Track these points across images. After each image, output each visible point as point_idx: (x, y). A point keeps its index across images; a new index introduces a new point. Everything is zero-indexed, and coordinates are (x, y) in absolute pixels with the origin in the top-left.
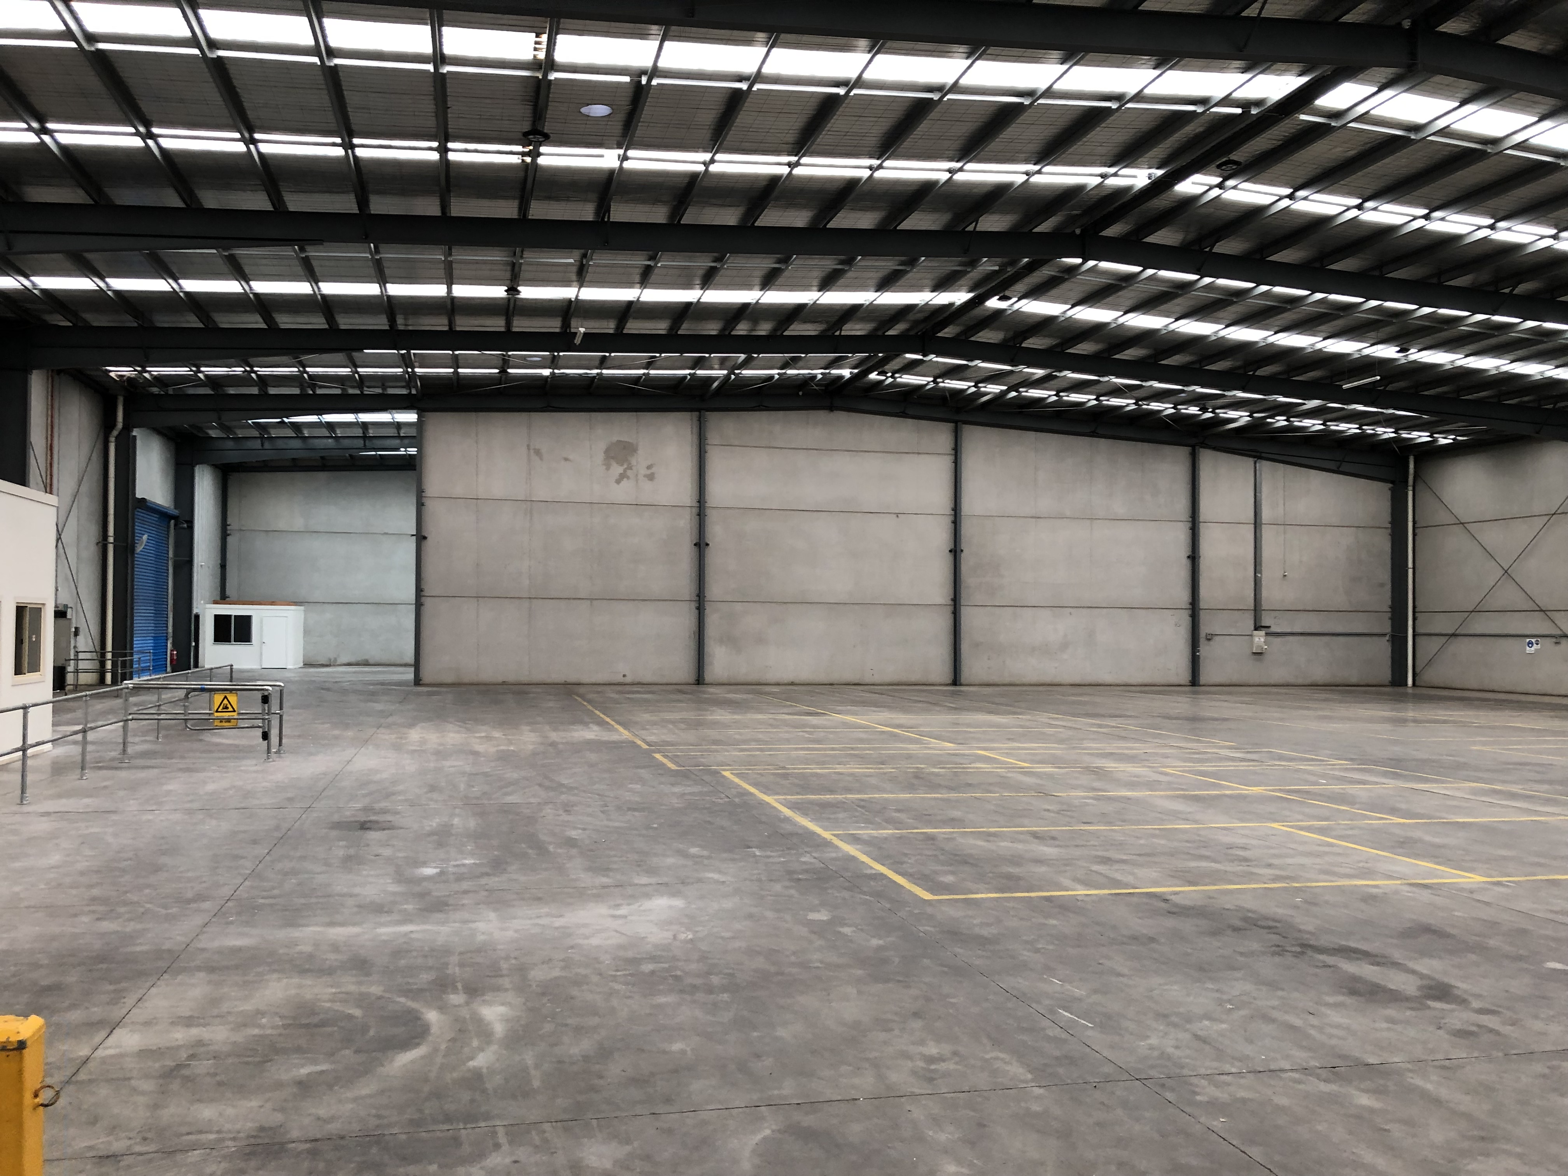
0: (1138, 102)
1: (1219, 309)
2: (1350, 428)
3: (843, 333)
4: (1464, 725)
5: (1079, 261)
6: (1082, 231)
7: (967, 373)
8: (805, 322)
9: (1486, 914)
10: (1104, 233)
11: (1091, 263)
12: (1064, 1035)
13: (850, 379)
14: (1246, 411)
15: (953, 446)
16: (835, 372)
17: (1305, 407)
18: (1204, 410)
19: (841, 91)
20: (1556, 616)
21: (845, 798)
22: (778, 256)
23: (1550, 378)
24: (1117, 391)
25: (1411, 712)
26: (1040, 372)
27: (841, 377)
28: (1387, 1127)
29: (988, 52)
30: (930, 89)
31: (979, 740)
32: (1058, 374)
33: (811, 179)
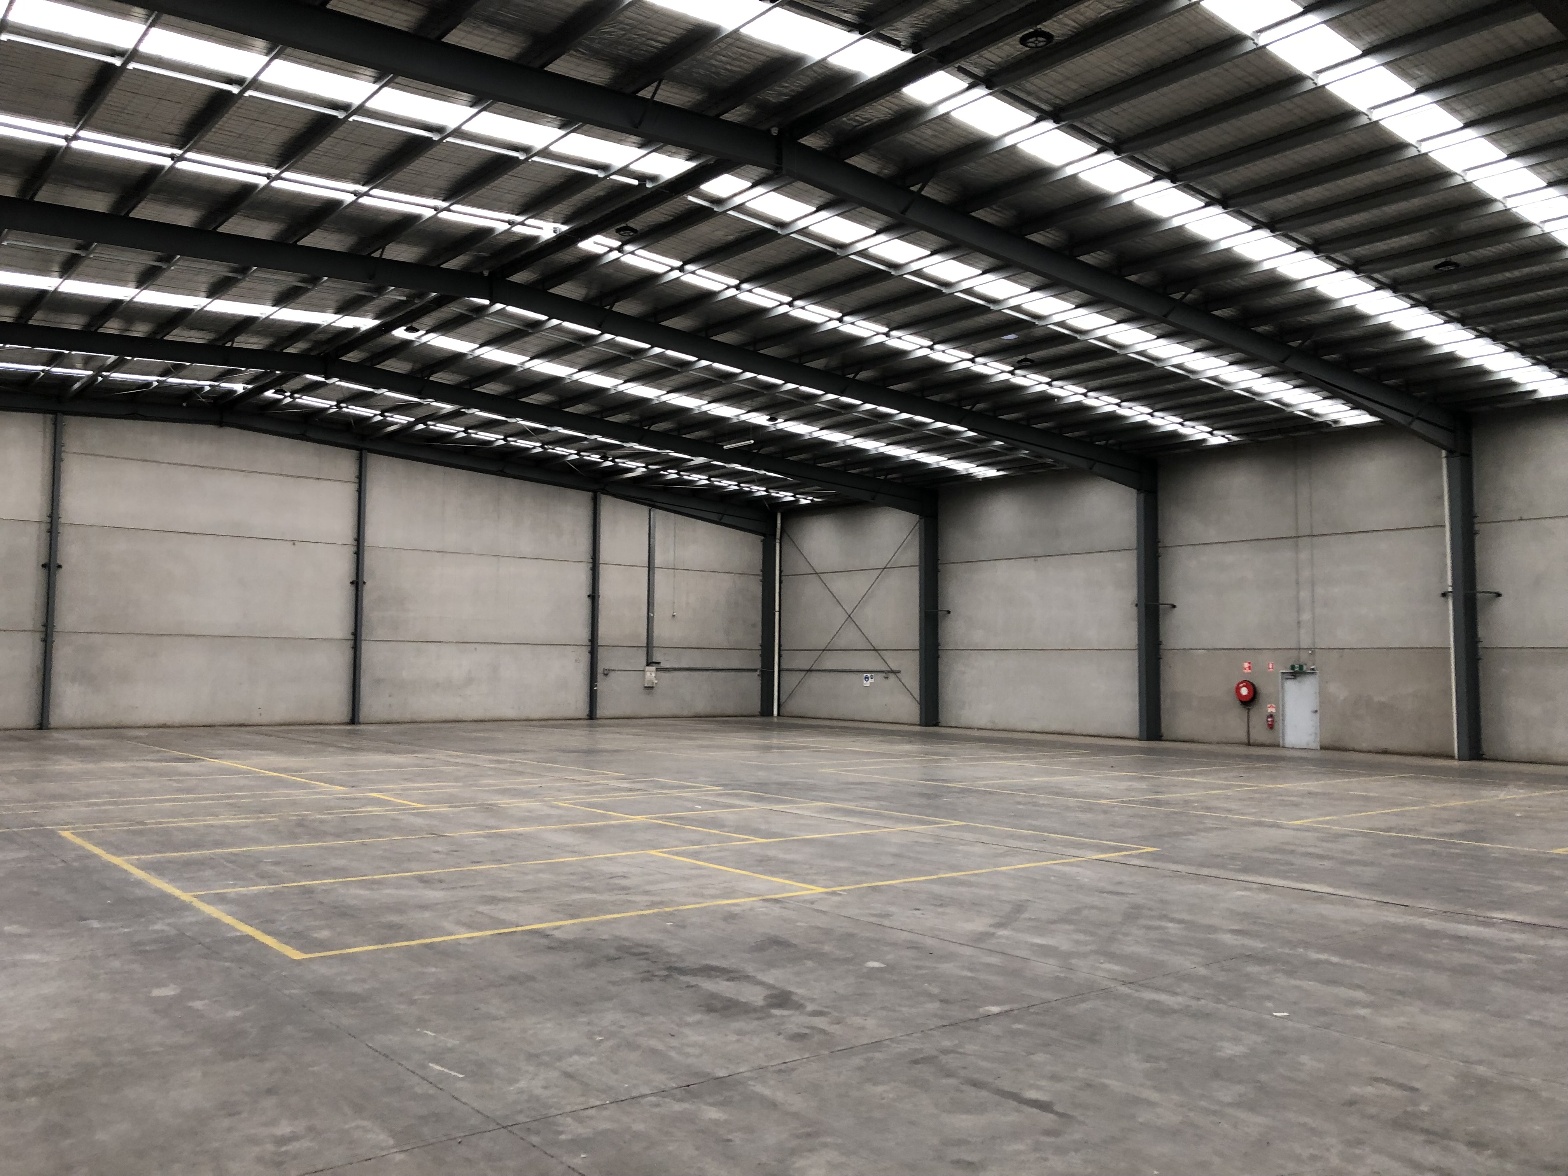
0: (544, 157)
1: (619, 365)
2: (731, 485)
3: (235, 345)
4: (817, 750)
5: (486, 302)
6: (490, 273)
7: (372, 401)
8: (191, 328)
9: (821, 921)
10: (511, 279)
11: (498, 306)
12: (432, 1091)
13: (242, 395)
14: (641, 462)
15: (357, 474)
16: (225, 385)
17: (692, 463)
18: (605, 458)
19: (235, 90)
20: (886, 655)
21: (214, 854)
22: (159, 253)
23: (883, 453)
24: (524, 433)
25: (775, 739)
26: (448, 408)
27: (232, 392)
28: (730, 1137)
29: (396, 80)
30: (335, 106)
31: (372, 782)
32: (466, 411)
33: (198, 176)
